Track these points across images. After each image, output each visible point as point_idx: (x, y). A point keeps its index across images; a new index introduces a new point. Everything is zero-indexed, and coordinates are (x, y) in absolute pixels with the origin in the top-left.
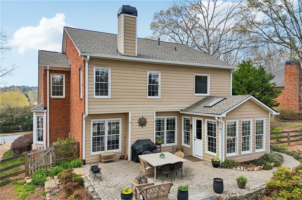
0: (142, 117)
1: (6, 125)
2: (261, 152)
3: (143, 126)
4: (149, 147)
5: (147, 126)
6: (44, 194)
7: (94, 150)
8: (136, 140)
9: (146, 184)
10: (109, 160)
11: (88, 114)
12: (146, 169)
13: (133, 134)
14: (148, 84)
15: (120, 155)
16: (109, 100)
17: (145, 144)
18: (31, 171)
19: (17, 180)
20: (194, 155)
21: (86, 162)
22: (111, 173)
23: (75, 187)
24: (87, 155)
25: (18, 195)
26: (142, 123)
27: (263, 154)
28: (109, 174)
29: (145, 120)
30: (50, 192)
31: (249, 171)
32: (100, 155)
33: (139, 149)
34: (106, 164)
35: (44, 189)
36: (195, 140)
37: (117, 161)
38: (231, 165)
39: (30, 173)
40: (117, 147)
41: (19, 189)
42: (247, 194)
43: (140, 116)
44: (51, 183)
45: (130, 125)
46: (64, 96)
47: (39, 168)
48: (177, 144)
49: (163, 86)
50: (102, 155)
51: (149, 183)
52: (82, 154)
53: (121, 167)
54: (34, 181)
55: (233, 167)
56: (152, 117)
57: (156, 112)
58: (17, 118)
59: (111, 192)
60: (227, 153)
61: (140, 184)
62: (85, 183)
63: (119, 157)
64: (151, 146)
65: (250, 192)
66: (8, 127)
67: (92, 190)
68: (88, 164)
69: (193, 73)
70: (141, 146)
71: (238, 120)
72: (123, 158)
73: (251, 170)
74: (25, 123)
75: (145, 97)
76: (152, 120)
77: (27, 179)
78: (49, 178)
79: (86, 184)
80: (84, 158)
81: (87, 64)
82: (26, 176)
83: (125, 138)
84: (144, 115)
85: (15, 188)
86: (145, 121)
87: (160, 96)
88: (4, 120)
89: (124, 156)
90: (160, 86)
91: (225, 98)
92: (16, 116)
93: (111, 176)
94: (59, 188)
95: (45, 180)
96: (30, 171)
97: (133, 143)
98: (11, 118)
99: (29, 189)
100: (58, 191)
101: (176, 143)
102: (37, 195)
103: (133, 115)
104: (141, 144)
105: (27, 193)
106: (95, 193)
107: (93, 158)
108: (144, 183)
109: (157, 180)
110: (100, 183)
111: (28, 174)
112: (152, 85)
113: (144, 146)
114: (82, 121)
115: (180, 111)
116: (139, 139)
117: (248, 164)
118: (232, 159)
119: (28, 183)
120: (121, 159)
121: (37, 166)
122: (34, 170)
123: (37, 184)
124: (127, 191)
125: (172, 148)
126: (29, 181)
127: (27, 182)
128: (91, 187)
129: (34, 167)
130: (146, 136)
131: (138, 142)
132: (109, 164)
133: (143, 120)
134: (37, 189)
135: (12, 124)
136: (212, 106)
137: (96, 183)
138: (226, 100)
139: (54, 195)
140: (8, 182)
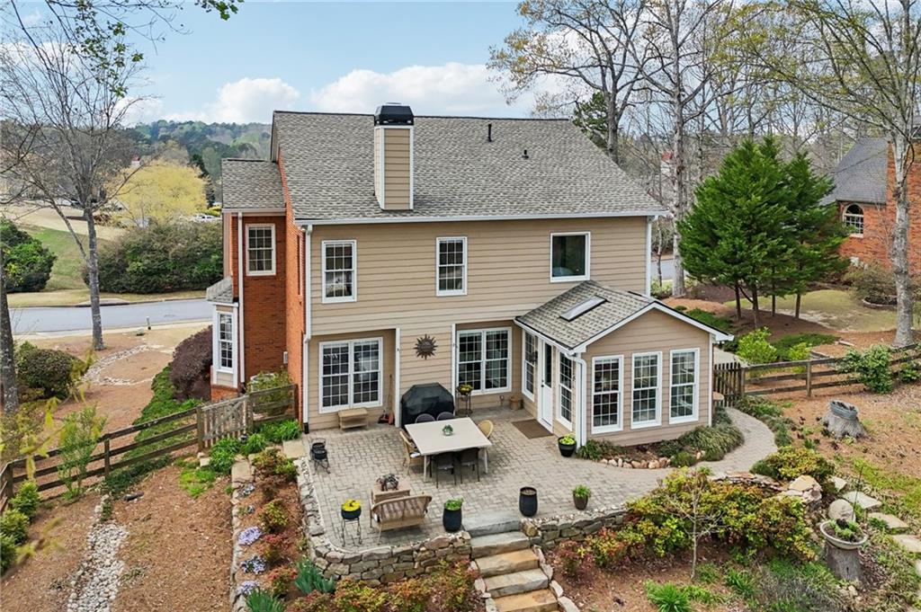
0: (424, 337)
1: (150, 274)
2: (686, 424)
3: (428, 357)
4: (435, 403)
5: (437, 356)
6: (230, 492)
7: (326, 403)
8: (411, 386)
9: (394, 491)
10: (355, 424)
11: (312, 337)
12: (412, 456)
13: (405, 372)
14: (438, 265)
15: (381, 413)
16: (353, 305)
17: (428, 395)
18: (209, 441)
19: (184, 457)
20: (540, 420)
21: (311, 428)
22: (350, 458)
23: (279, 486)
24: (313, 414)
25: (187, 488)
26: (426, 348)
27: (692, 428)
28: (347, 460)
29: (431, 342)
30: (239, 488)
31: (634, 467)
32: (337, 414)
33: (415, 406)
34: (348, 434)
35: (230, 482)
36: (543, 386)
37: (371, 425)
38: (599, 453)
39: (206, 446)
40: (375, 398)
41: (187, 477)
42: (580, 522)
43: (421, 334)
44: (242, 470)
45: (398, 354)
46: (273, 272)
47: (223, 437)
48: (510, 390)
49: (473, 266)
50: (343, 415)
51: (400, 490)
52: (302, 412)
53: (373, 444)
54: (212, 464)
55: (602, 458)
56: (448, 336)
57: (456, 325)
58: (176, 256)
59: (339, 499)
60: (595, 425)
61: (383, 490)
62: (298, 477)
63: (377, 419)
64: (441, 401)
65: (589, 518)
66: (155, 277)
67: (308, 493)
68: (313, 430)
69: (547, 233)
70: (418, 401)
71: (623, 356)
72: (385, 420)
73: (639, 468)
74: (195, 270)
75: (432, 293)
76: (448, 342)
77: (202, 457)
78: (239, 457)
79: (301, 480)
80: (305, 421)
81: (308, 238)
82: (200, 451)
83: (390, 378)
84: (429, 332)
85: (183, 474)
86: (432, 344)
87: (466, 290)
88: (146, 262)
89: (387, 417)
90: (466, 268)
91: (606, 301)
92: (173, 250)
93: (349, 464)
94: (254, 481)
95: (233, 463)
96: (206, 442)
97: (404, 392)
98: (162, 256)
99: (204, 479)
100: (252, 488)
101: (508, 388)
102: (219, 491)
103: (404, 334)
104: (417, 397)
105: (200, 486)
106: (312, 499)
107: (323, 420)
108: (390, 488)
109: (431, 480)
110: (325, 479)
111: (204, 447)
112: (447, 265)
113: (424, 400)
114: (302, 345)
115: (513, 318)
116: (415, 383)
117: (644, 451)
118: (606, 439)
119: (203, 467)
120: (381, 422)
121: (219, 432)
122: (214, 439)
123: (218, 470)
124: (351, 505)
125: (499, 399)
126: (205, 462)
127: (201, 465)
128: (306, 488)
129: (214, 433)
130: (433, 376)
131: (414, 390)
132: (353, 433)
133: (427, 343)
134: (219, 479)
135: (166, 271)
136: (572, 319)
137: (317, 479)
138: (607, 303)
139: (245, 496)
140: (168, 461)
